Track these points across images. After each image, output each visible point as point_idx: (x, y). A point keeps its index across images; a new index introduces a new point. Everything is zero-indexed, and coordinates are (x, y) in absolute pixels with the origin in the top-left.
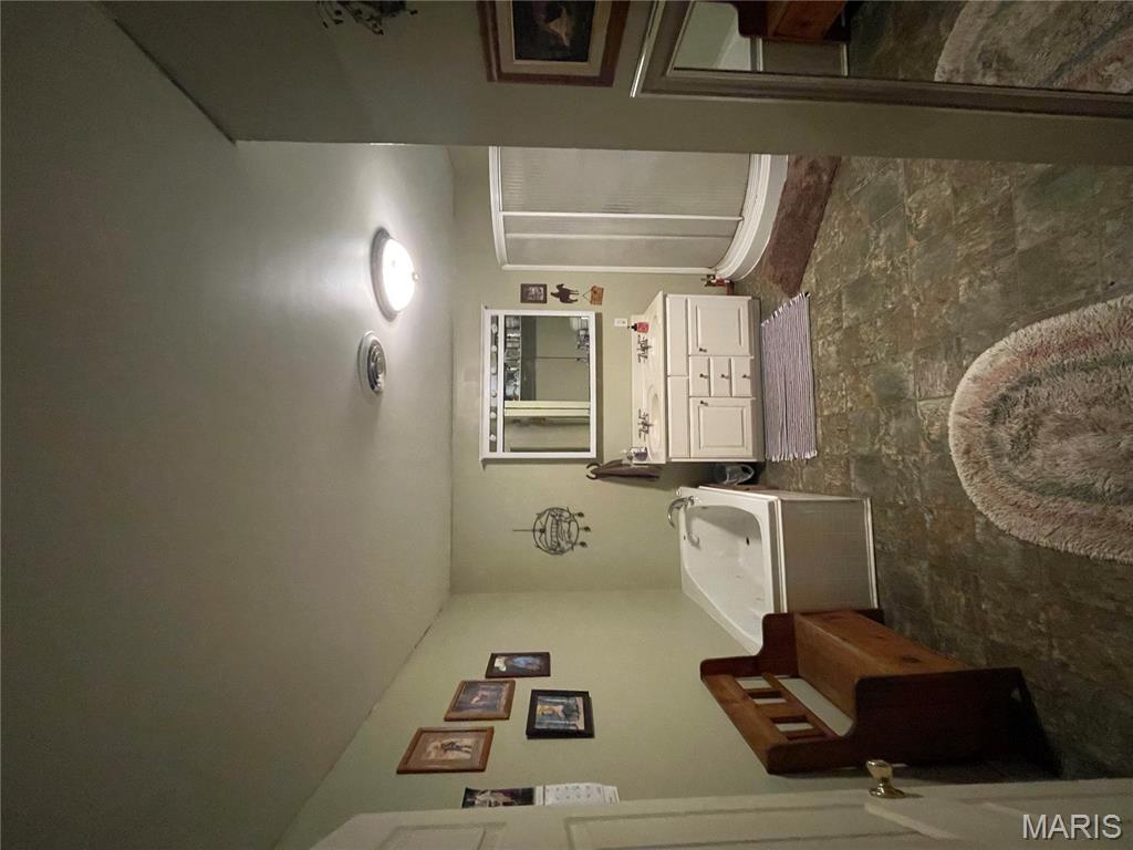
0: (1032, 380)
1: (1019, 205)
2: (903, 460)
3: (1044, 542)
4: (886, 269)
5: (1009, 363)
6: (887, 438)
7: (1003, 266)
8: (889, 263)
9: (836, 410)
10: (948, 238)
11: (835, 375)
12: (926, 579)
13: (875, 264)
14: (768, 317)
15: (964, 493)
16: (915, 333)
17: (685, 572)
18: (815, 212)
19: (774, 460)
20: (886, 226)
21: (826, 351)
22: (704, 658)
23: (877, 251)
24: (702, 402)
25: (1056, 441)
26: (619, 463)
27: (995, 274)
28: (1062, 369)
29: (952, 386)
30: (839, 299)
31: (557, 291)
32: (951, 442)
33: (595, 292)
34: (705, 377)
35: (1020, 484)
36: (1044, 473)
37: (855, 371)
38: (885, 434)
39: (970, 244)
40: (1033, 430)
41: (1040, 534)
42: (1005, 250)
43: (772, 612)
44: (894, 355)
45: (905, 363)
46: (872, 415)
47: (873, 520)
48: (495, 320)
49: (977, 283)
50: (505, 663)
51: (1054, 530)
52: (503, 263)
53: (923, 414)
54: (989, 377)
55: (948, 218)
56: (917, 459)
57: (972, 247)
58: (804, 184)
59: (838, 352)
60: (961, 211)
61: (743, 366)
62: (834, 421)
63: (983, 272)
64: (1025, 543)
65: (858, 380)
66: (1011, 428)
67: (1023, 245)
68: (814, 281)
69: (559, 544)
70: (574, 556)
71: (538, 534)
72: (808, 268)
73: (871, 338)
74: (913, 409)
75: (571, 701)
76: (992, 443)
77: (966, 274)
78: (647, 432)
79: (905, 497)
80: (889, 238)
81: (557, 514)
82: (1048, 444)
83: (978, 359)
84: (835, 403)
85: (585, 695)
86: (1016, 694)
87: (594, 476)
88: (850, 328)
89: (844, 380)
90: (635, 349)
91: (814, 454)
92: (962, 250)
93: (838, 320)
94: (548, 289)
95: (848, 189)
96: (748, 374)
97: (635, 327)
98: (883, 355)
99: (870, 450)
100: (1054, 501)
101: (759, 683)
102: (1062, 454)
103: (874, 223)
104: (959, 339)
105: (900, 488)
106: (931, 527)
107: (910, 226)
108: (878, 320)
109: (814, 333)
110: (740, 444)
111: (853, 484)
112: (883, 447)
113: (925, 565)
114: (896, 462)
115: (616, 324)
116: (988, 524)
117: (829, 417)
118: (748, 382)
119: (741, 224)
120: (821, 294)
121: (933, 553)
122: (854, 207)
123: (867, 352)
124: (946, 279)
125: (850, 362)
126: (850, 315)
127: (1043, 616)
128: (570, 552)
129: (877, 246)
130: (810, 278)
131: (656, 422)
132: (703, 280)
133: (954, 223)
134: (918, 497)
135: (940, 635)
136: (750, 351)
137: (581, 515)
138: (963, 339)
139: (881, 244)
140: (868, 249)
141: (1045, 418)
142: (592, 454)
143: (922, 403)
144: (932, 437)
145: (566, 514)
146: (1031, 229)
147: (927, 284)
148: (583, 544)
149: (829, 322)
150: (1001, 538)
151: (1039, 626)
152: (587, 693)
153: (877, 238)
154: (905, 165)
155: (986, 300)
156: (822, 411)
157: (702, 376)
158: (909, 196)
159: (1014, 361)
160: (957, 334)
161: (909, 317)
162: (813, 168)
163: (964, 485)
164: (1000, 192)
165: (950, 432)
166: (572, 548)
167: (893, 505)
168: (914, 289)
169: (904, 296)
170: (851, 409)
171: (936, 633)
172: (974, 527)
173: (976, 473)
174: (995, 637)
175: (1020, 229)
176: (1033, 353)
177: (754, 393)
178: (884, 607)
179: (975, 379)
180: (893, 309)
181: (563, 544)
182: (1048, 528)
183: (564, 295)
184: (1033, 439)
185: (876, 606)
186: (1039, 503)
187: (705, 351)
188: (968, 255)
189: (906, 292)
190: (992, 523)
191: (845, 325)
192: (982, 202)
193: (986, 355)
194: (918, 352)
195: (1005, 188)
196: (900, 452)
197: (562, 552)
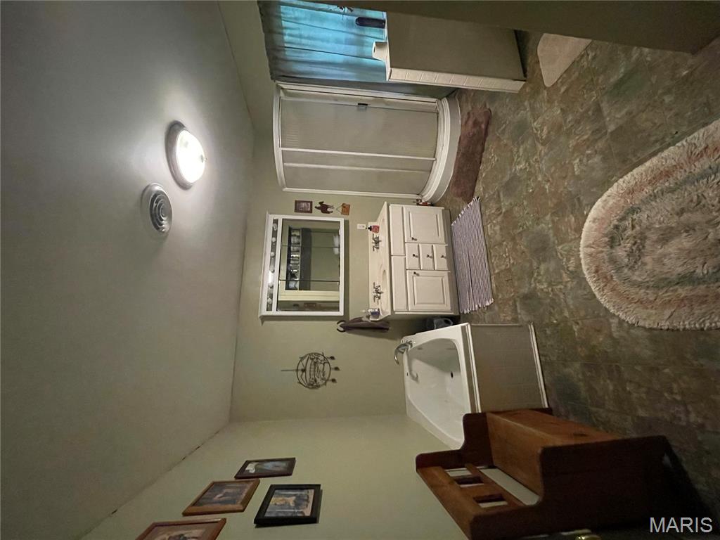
0: (633, 210)
1: (605, 106)
2: (552, 290)
3: (665, 325)
4: (526, 168)
5: (616, 204)
6: (539, 278)
7: (600, 145)
8: (527, 164)
9: (503, 267)
10: (563, 139)
11: (500, 244)
12: (580, 376)
13: (518, 167)
14: (455, 219)
15: (599, 302)
16: (549, 202)
17: (409, 401)
18: (479, 148)
19: (465, 312)
20: (523, 143)
21: (494, 230)
22: (419, 453)
23: (519, 159)
24: (415, 273)
25: (659, 247)
26: (360, 320)
27: (596, 151)
28: (654, 197)
29: (579, 230)
30: (499, 196)
31: (319, 205)
32: (584, 267)
33: (344, 207)
34: (416, 257)
35: (639, 287)
36: (655, 273)
37: (513, 239)
38: (537, 276)
39: (577, 138)
40: (641, 244)
41: (661, 319)
42: (599, 135)
43: (469, 412)
44: (537, 220)
45: (545, 224)
46: (528, 265)
47: (536, 339)
48: (276, 222)
49: (585, 160)
50: (256, 468)
51: (672, 315)
52: (284, 187)
53: (562, 255)
54: (604, 216)
55: (561, 127)
56: (562, 287)
57: (578, 139)
58: (471, 134)
59: (501, 229)
60: (568, 120)
61: (441, 249)
62: (502, 275)
63: (589, 152)
64: (651, 329)
65: (515, 244)
66: (625, 247)
67: (612, 128)
68: (482, 189)
69: (316, 381)
70: (326, 390)
71: (300, 373)
72: (477, 181)
73: (521, 214)
74: (554, 253)
75: (304, 493)
76: (613, 260)
77: (577, 156)
78: (379, 298)
79: (557, 316)
80: (525, 150)
81: (315, 358)
82: (653, 251)
83: (594, 207)
84: (502, 262)
85: (316, 488)
86: (666, 459)
87: (342, 329)
88: (507, 211)
89: (507, 247)
90: (371, 243)
91: (491, 301)
92: (572, 143)
93: (499, 209)
94: (313, 204)
95: (498, 129)
96: (445, 255)
97: (370, 229)
98: (530, 223)
99: (529, 289)
100: (666, 292)
101: (463, 472)
102: (665, 256)
103: (515, 144)
104: (579, 199)
105: (552, 311)
106: (578, 334)
107: (537, 139)
108: (524, 201)
109: (484, 220)
110: (442, 302)
111: (519, 316)
112: (537, 284)
113: (577, 365)
114: (548, 293)
115: (358, 228)
116: (621, 322)
117: (498, 273)
118: (445, 260)
119: (435, 162)
120: (487, 196)
121: (583, 355)
122: (502, 138)
123: (519, 224)
124: (565, 163)
125: (509, 233)
126: (506, 203)
127: (675, 386)
128: (324, 386)
129: (519, 157)
130: (479, 188)
131: (385, 291)
132: (414, 202)
133: (565, 128)
134: (566, 314)
135: (597, 420)
136: (445, 241)
137: (332, 358)
138: (582, 198)
139: (521, 155)
140: (513, 159)
141: (648, 234)
142: (341, 313)
143: (560, 247)
144: (570, 269)
145: (321, 358)
146: (614, 117)
147: (553, 169)
148: (334, 380)
149: (493, 211)
150: (632, 331)
151: (674, 396)
152: (319, 486)
153: (518, 151)
154: (530, 104)
155: (593, 169)
156: (494, 270)
157: (414, 255)
158: (534, 122)
159: (619, 201)
160: (578, 195)
161: (544, 193)
162: (476, 124)
163: (598, 296)
164: (591, 103)
165: (583, 262)
166: (325, 384)
167: (550, 325)
168: (545, 176)
169: (539, 182)
170: (513, 263)
171: (594, 419)
172: (610, 328)
173: (606, 285)
174: (641, 413)
175: (608, 119)
176: (631, 192)
177: (449, 269)
178: (552, 406)
179: (594, 220)
180: (533, 192)
181: (319, 380)
182: (667, 313)
183: (324, 208)
184: (643, 251)
185: (547, 406)
186: (655, 295)
187: (416, 240)
188: (577, 144)
189: (540, 179)
190: (624, 320)
191: (504, 210)
192: (581, 111)
193: (599, 203)
194: (553, 214)
195: (594, 98)
196: (550, 284)
197: (318, 386)
